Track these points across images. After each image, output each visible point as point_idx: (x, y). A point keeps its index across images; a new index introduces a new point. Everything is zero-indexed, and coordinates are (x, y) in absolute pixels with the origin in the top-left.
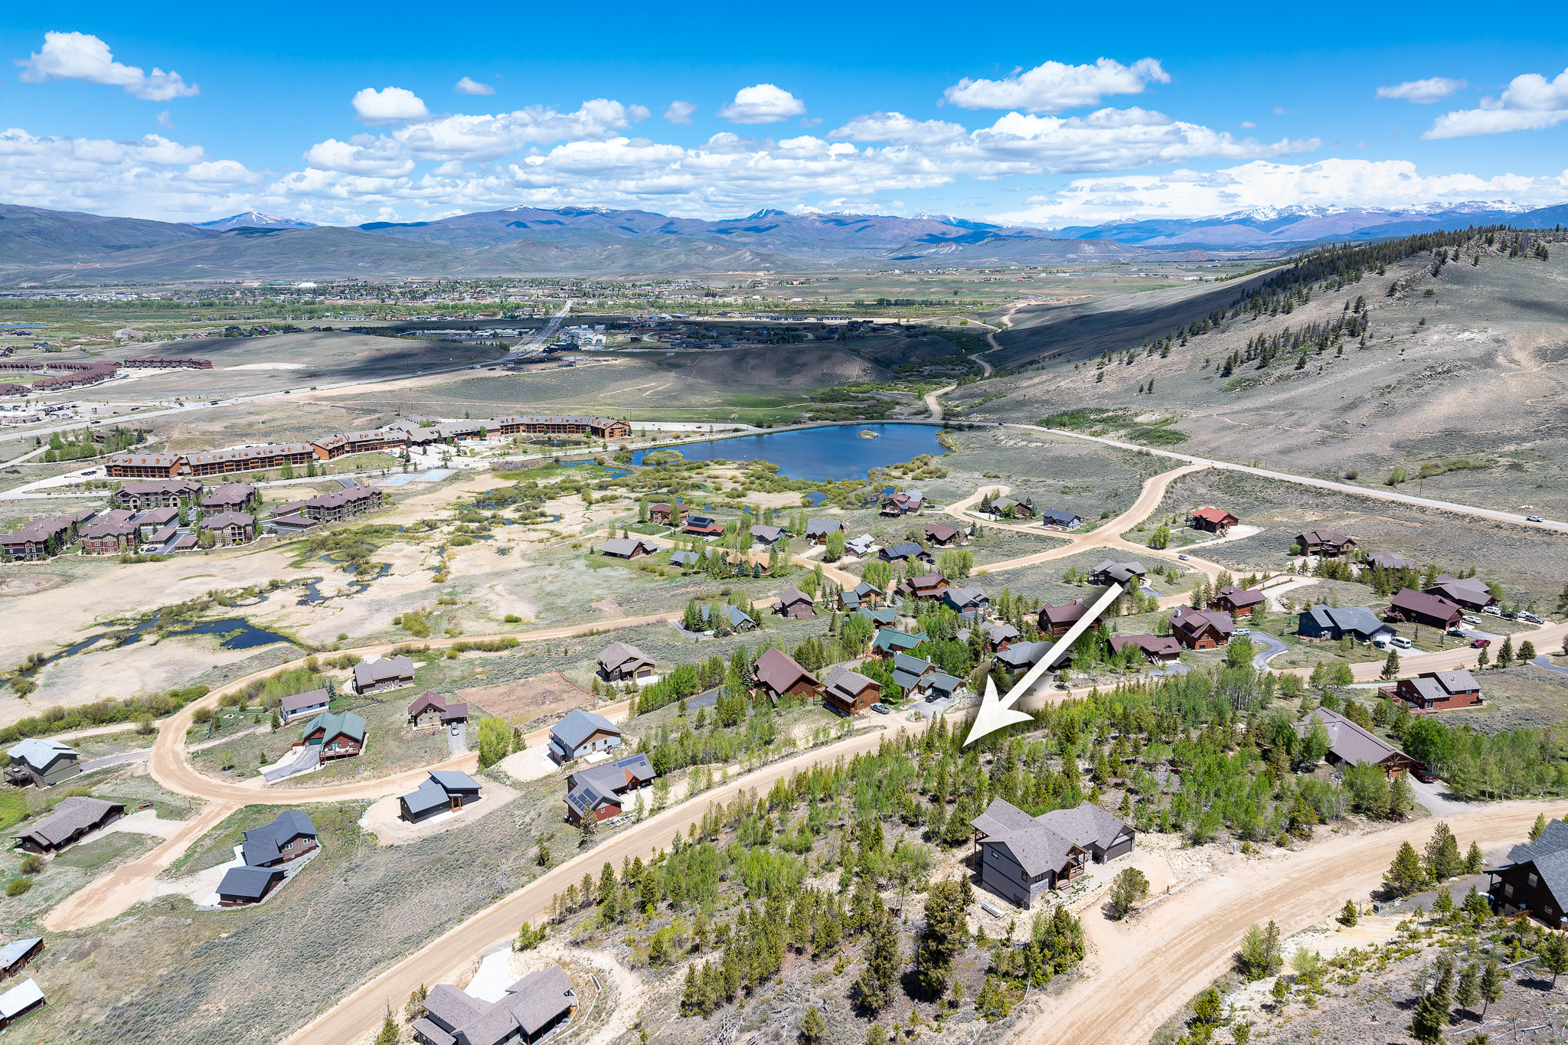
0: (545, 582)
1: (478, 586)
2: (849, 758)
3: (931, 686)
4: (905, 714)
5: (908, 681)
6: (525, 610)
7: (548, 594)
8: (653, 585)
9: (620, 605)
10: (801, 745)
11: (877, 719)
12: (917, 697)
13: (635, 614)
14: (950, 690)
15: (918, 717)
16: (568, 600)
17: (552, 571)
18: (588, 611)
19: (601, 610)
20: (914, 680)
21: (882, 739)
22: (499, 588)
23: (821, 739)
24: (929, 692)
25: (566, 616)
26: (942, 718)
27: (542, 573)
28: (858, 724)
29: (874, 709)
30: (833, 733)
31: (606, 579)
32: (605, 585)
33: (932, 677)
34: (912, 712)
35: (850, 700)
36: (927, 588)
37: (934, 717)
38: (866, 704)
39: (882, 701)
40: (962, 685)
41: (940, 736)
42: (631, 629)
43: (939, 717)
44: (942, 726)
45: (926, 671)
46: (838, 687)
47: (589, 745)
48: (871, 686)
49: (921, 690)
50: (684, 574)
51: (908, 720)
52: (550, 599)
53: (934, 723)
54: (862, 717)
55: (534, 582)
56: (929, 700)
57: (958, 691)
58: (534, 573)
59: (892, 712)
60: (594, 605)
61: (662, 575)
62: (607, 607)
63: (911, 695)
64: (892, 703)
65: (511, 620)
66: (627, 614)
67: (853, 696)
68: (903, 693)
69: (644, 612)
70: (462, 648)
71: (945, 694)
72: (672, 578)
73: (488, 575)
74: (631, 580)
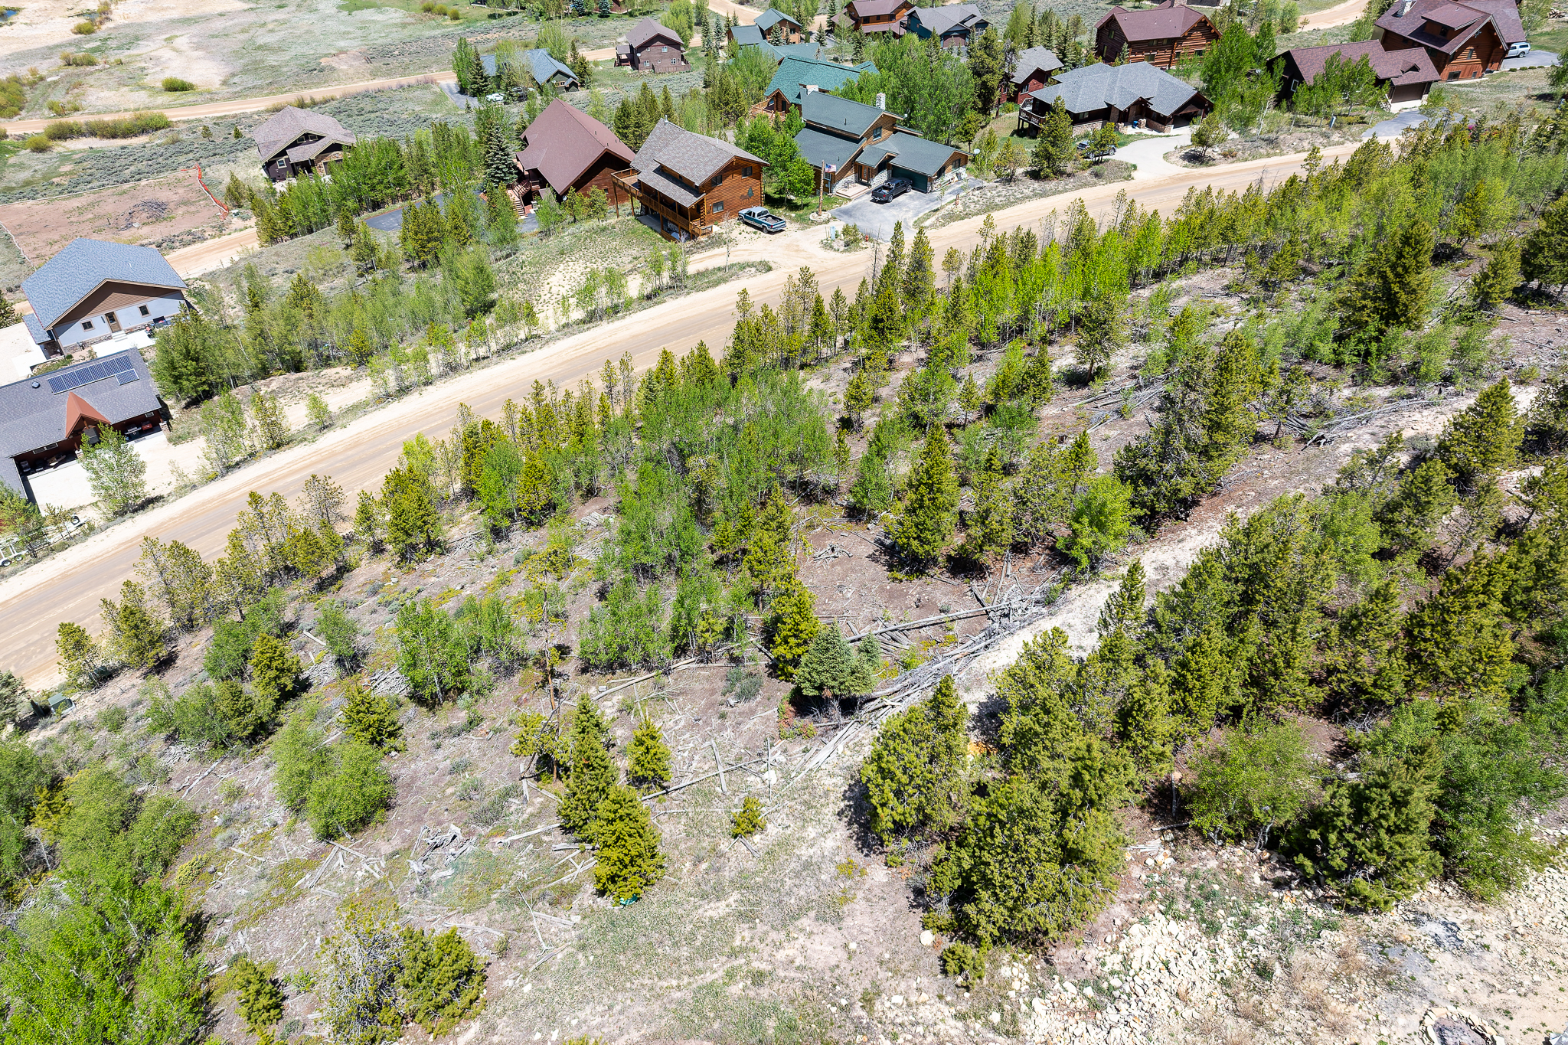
0: (261, 31)
1: (147, 37)
2: (645, 365)
3: (884, 165)
4: (821, 232)
5: (831, 155)
6: (205, 72)
7: (260, 48)
8: (437, 32)
9: (369, 60)
10: (548, 318)
11: (748, 244)
12: (852, 191)
13: (389, 74)
14: (931, 172)
15: (852, 239)
16: (287, 56)
17: (281, 15)
18: (315, 71)
19: (333, 69)
20: (848, 150)
21: (743, 304)
22: (182, 42)
23: (603, 298)
24: (881, 179)
25: (274, 80)
26: (920, 243)
27: (264, 18)
28: (698, 262)
29: (748, 220)
30: (634, 287)
31: (363, 26)
32: (360, 33)
33: (890, 144)
34: (839, 226)
35: (687, 200)
36: (878, 19)
37: (897, 241)
38: (726, 208)
39: (769, 201)
40: (959, 161)
41: (912, 293)
42: (366, 95)
43: (909, 237)
44: (919, 265)
45: (875, 131)
46: (662, 171)
47: (97, 318)
48: (736, 167)
49: (863, 174)
50: (492, 16)
51: (827, 245)
52: (259, 55)
53: (895, 256)
54: (717, 241)
55: (243, 31)
56: (880, 197)
57: (949, 175)
58: (251, 18)
59: (791, 227)
60: (324, 62)
61: (456, 17)
62: (342, 65)
63: (839, 188)
64: (793, 207)
65: (175, 87)
66: (374, 75)
67: (695, 190)
68: (821, 183)
69: (405, 70)
70: (63, 134)
71: (917, 181)
72: (470, 22)
73: (173, 21)
74: (404, 25)
